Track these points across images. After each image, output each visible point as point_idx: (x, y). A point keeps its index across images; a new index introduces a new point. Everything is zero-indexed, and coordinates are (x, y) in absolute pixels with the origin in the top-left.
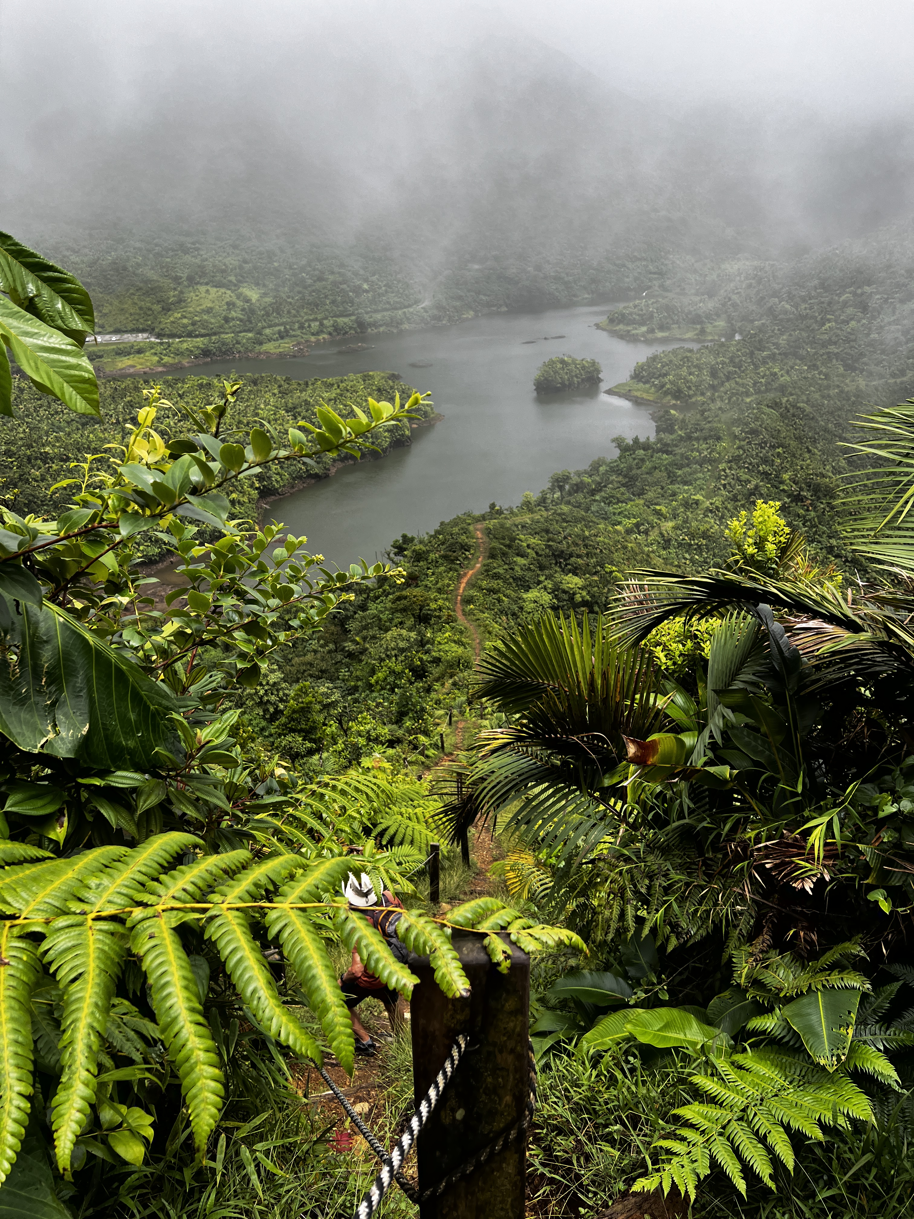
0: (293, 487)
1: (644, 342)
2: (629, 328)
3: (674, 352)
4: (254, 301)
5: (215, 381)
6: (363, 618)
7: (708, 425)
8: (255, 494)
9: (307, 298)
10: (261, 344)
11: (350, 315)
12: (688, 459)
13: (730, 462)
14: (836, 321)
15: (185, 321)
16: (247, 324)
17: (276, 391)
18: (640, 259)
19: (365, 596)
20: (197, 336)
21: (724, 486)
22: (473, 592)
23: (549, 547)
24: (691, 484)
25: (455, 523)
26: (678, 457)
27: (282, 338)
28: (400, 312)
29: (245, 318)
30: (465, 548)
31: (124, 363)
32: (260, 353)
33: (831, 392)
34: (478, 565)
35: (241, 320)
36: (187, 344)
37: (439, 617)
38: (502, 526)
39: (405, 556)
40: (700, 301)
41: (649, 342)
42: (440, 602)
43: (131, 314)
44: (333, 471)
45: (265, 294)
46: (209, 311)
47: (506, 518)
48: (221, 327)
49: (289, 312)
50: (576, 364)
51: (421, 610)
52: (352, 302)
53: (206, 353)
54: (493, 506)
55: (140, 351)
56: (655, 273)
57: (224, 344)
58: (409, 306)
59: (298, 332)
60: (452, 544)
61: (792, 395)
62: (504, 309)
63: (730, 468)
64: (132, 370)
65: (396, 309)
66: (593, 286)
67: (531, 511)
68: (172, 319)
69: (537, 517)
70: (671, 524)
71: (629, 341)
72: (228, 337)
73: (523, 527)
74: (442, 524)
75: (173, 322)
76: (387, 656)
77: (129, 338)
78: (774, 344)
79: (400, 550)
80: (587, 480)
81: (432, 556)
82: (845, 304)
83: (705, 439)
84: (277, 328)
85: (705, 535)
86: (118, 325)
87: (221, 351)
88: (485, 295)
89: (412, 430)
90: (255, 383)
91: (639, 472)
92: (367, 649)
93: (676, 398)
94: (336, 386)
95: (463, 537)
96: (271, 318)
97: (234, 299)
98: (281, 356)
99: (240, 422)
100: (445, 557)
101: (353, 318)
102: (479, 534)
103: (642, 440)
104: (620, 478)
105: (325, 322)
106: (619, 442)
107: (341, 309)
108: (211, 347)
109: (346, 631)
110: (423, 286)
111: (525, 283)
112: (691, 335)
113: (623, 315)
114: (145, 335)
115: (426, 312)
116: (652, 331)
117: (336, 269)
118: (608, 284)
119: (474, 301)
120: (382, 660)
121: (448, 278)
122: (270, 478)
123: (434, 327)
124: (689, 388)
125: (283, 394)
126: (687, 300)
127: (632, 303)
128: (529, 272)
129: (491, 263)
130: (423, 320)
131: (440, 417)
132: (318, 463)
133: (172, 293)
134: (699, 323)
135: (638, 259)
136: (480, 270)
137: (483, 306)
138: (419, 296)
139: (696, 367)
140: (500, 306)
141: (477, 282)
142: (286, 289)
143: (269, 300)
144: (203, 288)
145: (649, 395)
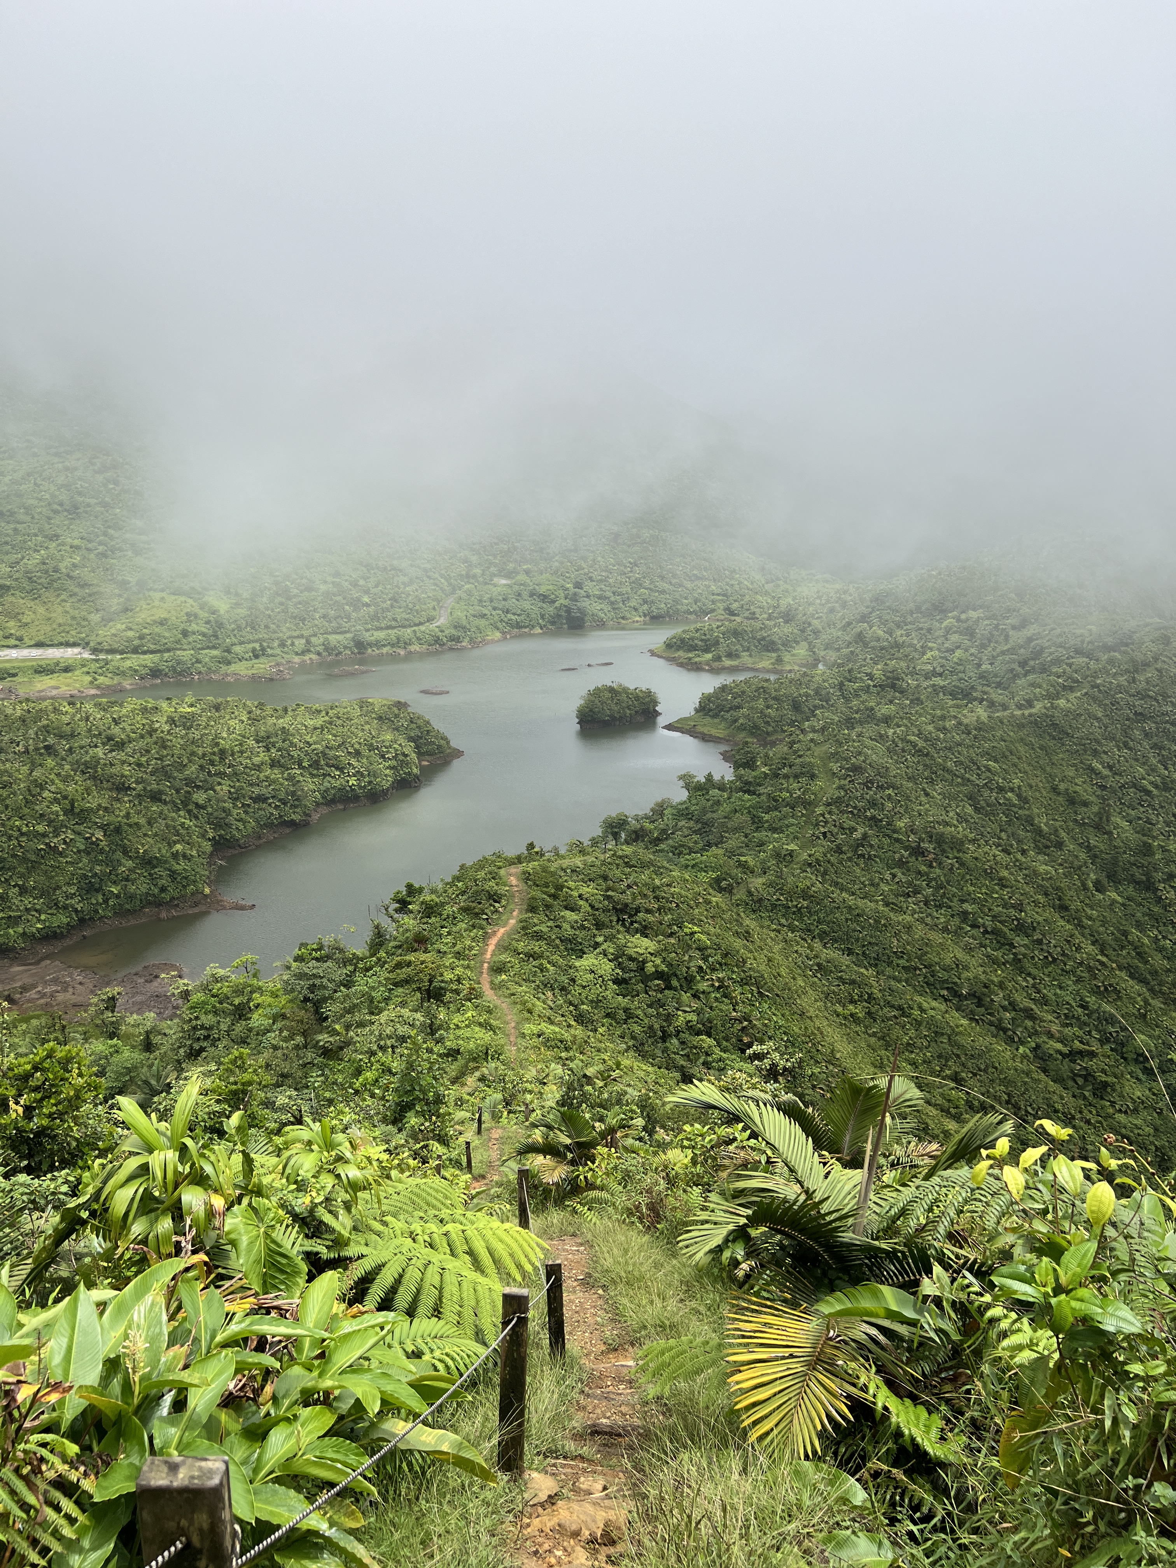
0: (260, 838)
1: (708, 671)
2: (690, 655)
3: (746, 682)
4: (222, 612)
5: (164, 705)
6: (346, 997)
7: (798, 761)
8: (207, 847)
9: (291, 610)
10: (229, 663)
11: (346, 632)
12: (776, 801)
13: (829, 804)
14: (939, 650)
15: (130, 634)
16: (212, 639)
17: (244, 719)
18: (700, 579)
19: (351, 968)
20: (145, 653)
21: (824, 834)
22: (505, 957)
23: (608, 898)
24: (782, 832)
25: (481, 865)
26: (763, 798)
27: (257, 657)
28: (409, 631)
29: (210, 632)
30: (495, 898)
31: (44, 684)
32: (227, 675)
33: (947, 724)
34: (512, 922)
35: (204, 635)
36: (134, 661)
37: (457, 992)
38: (545, 869)
39: (410, 912)
40: (775, 626)
41: (715, 671)
42: (459, 971)
43: (60, 625)
44: (316, 817)
45: (237, 605)
46: (162, 623)
47: (549, 861)
48: (178, 642)
49: (267, 627)
50: (627, 693)
51: (431, 981)
52: (349, 618)
53: (155, 673)
54: (531, 846)
55: (67, 670)
56: (718, 595)
57: (179, 663)
58: (421, 624)
59: (278, 651)
60: (476, 893)
61: (899, 726)
62: (538, 630)
63: (830, 813)
64: (54, 692)
65: (404, 627)
66: (645, 607)
67: (582, 852)
68: (113, 631)
69: (590, 859)
70: (761, 880)
71: (688, 670)
72: (186, 655)
73: (572, 871)
74: (462, 867)
75: (115, 635)
76: (381, 1048)
77: (53, 653)
78: (867, 674)
79: (403, 905)
80: (648, 826)
81: (448, 910)
82: (948, 630)
83: (796, 777)
84: (250, 646)
85: (805, 894)
86: (42, 638)
87: (175, 670)
88: (514, 614)
89: (422, 768)
90: (217, 708)
91: (715, 815)
92: (351, 1040)
93: (753, 734)
94: (323, 714)
95: (492, 883)
96: (244, 633)
97: (197, 610)
98: (255, 679)
99: (193, 753)
100: (465, 910)
101: (349, 635)
102: (513, 880)
103: (716, 777)
104: (692, 824)
105: (313, 639)
106: (687, 780)
107: (334, 624)
108: (163, 666)
109: (321, 1018)
110: (439, 601)
111: (563, 601)
112: (765, 664)
113: (682, 640)
114: (76, 650)
115: (442, 631)
116: (718, 658)
117: (329, 579)
118: (663, 606)
119: (501, 621)
120: (373, 1054)
121: (469, 593)
122: (229, 825)
123: (451, 649)
124: (767, 723)
125: (254, 720)
126: (758, 625)
127: (692, 627)
128: (567, 589)
129: (522, 577)
130: (437, 640)
131: (458, 753)
132: (296, 807)
133: (116, 601)
134: (774, 651)
135: (698, 578)
136: (510, 586)
137: (512, 627)
138: (434, 613)
139: (775, 699)
140: (533, 627)
141: (504, 600)
142: (265, 600)
143: (242, 612)
144: (157, 595)
145: (719, 731)
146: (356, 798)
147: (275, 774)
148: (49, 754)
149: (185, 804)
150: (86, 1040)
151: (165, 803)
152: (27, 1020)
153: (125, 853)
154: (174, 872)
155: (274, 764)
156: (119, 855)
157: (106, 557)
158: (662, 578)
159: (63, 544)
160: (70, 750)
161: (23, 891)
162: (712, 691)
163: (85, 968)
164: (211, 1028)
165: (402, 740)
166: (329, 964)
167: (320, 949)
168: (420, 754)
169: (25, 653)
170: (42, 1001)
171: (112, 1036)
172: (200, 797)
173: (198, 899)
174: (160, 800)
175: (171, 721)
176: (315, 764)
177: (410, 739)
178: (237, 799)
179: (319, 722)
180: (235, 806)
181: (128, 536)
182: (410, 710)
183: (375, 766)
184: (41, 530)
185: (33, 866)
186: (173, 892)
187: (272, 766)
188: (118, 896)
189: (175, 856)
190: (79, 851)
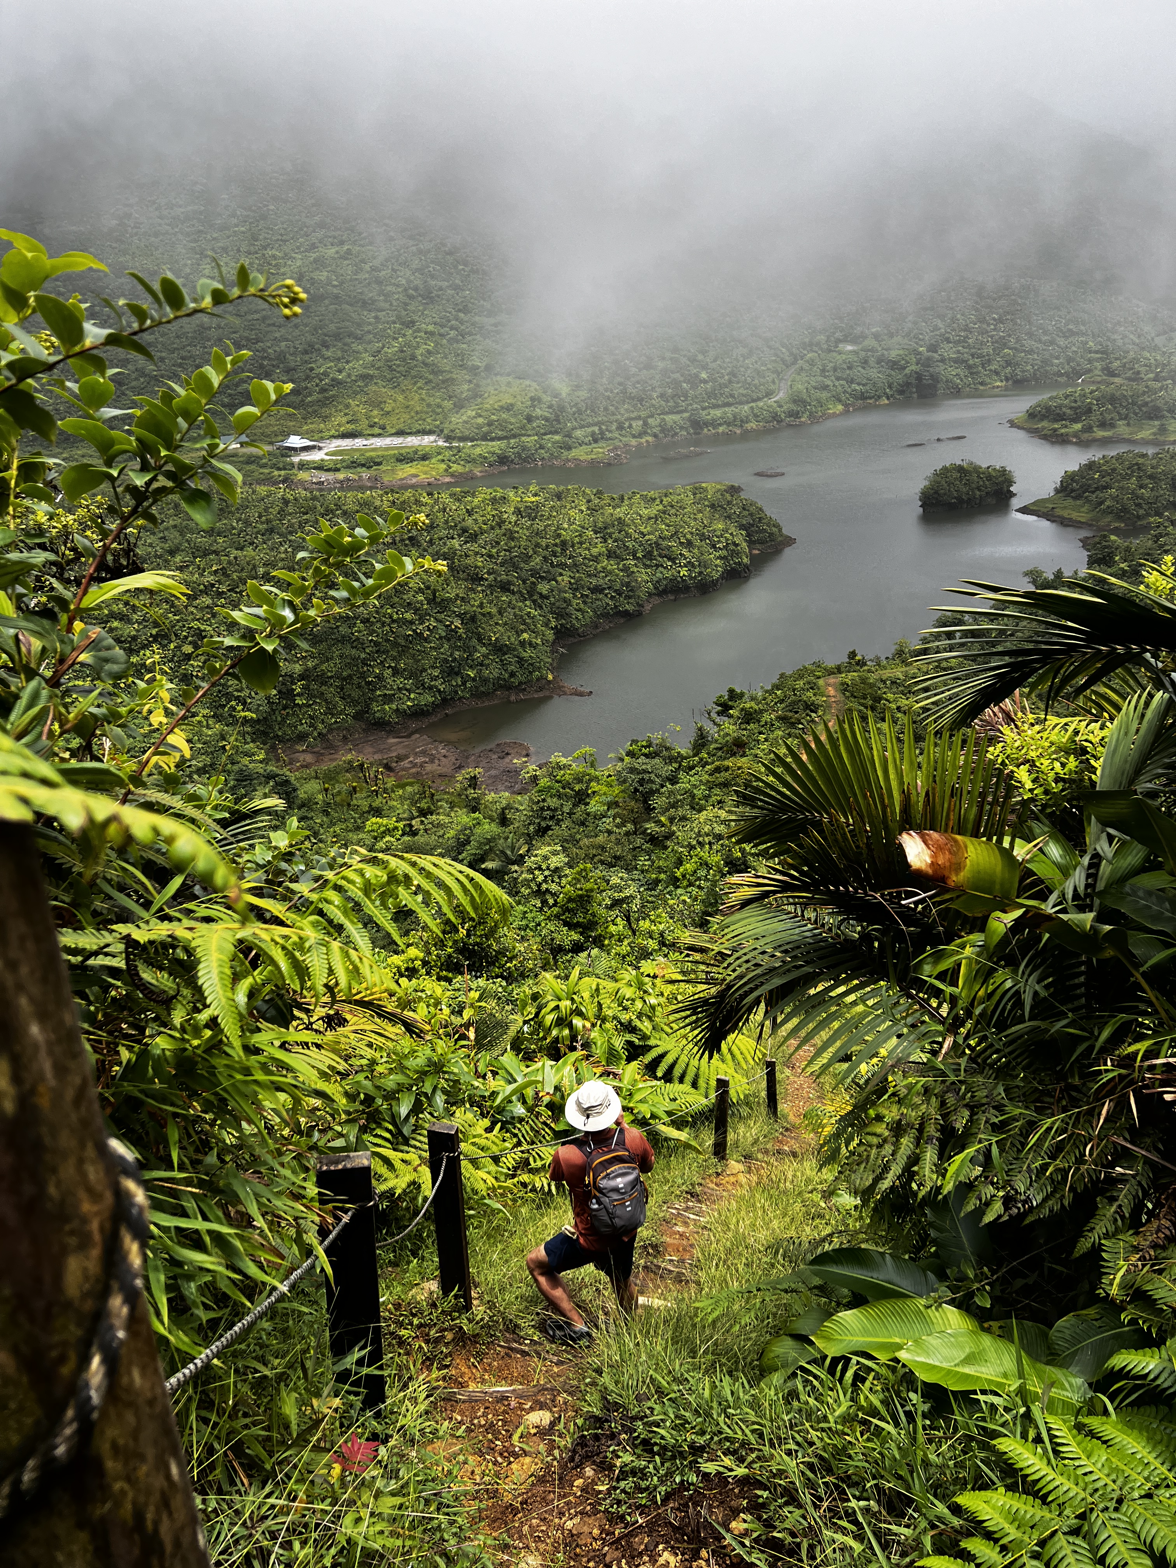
0: (596, 627)
1: (1076, 444)
2: (1056, 426)
3: (1119, 458)
4: (564, 395)
5: (511, 494)
6: (671, 792)
8: (550, 635)
9: (630, 390)
10: (569, 448)
11: (682, 412)
15: (480, 420)
16: (554, 424)
17: (583, 508)
18: (1077, 334)
19: (676, 765)
20: (492, 440)
25: (800, 674)
27: (596, 441)
28: (746, 407)
29: (553, 417)
30: (811, 707)
31: (406, 471)
32: (568, 460)
35: (547, 419)
36: (482, 449)
38: (864, 680)
39: (731, 716)
40: (1161, 389)
41: (1083, 444)
43: (417, 413)
44: (648, 607)
45: (578, 387)
46: (509, 408)
47: (869, 671)
48: (523, 427)
49: (606, 409)
50: (979, 473)
52: (686, 396)
53: (503, 460)
54: (852, 655)
55: (425, 458)
56: (1096, 352)
57: (524, 449)
58: (759, 399)
59: (616, 434)
60: (794, 703)
62: (884, 401)
64: (414, 480)
65: (741, 403)
66: (1009, 370)
67: (905, 662)
68: (464, 418)
71: (1053, 443)
72: (530, 441)
73: (893, 683)
74: (782, 675)
75: (466, 422)
76: (699, 843)
77: (412, 441)
79: (725, 708)
81: (766, 717)
84: (590, 430)
86: (401, 426)
87: (520, 457)
88: (859, 384)
89: (752, 557)
90: (559, 496)
92: (674, 833)
93: (1119, 518)
94: (658, 502)
95: (810, 694)
96: (584, 417)
97: (540, 394)
98: (594, 463)
99: (538, 545)
100: (783, 719)
101: (686, 415)
102: (831, 691)
103: (1067, 573)
105: (650, 421)
106: (1034, 575)
107: (671, 404)
108: (510, 453)
109: (649, 809)
110: (779, 374)
111: (914, 367)
112: (1145, 434)
113: (1048, 409)
114: (432, 438)
115: (780, 406)
116: (1088, 429)
117: (668, 355)
118: (1029, 367)
119: (845, 392)
120: (692, 847)
121: (812, 363)
122: (569, 615)
123: (789, 426)
124: (1139, 505)
125: (593, 510)
126: (1142, 388)
127: (1061, 393)
128: (920, 353)
129: (870, 342)
130: (775, 417)
131: (790, 541)
132: (630, 597)
133: (466, 387)
134: (1157, 418)
135: (1073, 333)
136: (855, 352)
137: (856, 398)
138: (772, 387)
139: (1151, 477)
140: (879, 397)
141: (850, 368)
142: (604, 380)
143: (583, 394)
144: (503, 380)
145: (1082, 515)
146: (687, 589)
147: (612, 565)
148: (413, 545)
149: (531, 593)
150: (452, 808)
151: (513, 593)
152: (403, 786)
153: (480, 640)
154: (522, 659)
155: (611, 555)
156: (474, 641)
157: (457, 342)
158: (1030, 335)
159: (419, 330)
160: (431, 542)
161: (396, 672)
162: (1076, 468)
163: (449, 743)
164: (556, 810)
165: (732, 530)
166: (657, 760)
167: (649, 746)
168: (751, 543)
169: (387, 441)
170: (414, 770)
171: (474, 810)
172: (543, 588)
173: (543, 684)
174: (509, 590)
175: (518, 512)
176: (649, 555)
177: (742, 527)
178: (576, 589)
179: (653, 511)
180: (575, 596)
181: (477, 319)
182: (743, 495)
183: (706, 557)
184: (399, 317)
185: (403, 651)
186: (520, 677)
187: (609, 557)
188: (474, 680)
189: (523, 644)
190: (441, 638)
